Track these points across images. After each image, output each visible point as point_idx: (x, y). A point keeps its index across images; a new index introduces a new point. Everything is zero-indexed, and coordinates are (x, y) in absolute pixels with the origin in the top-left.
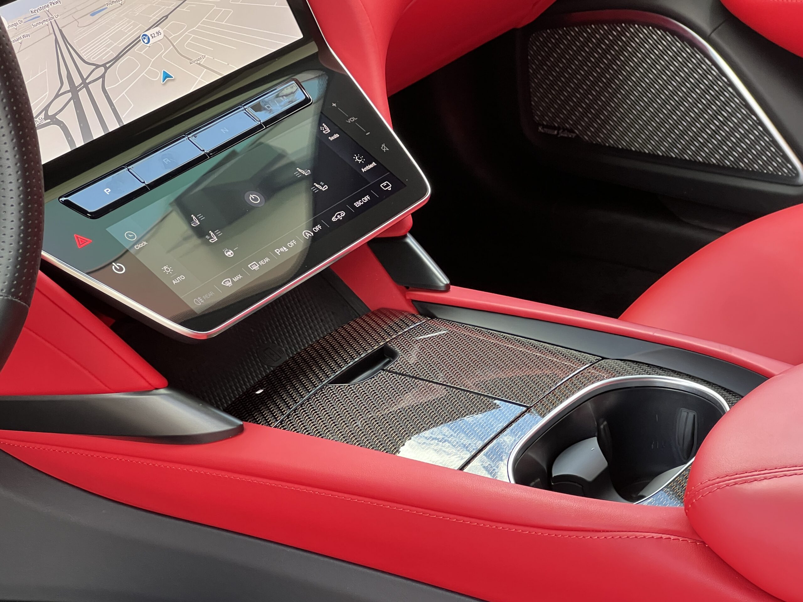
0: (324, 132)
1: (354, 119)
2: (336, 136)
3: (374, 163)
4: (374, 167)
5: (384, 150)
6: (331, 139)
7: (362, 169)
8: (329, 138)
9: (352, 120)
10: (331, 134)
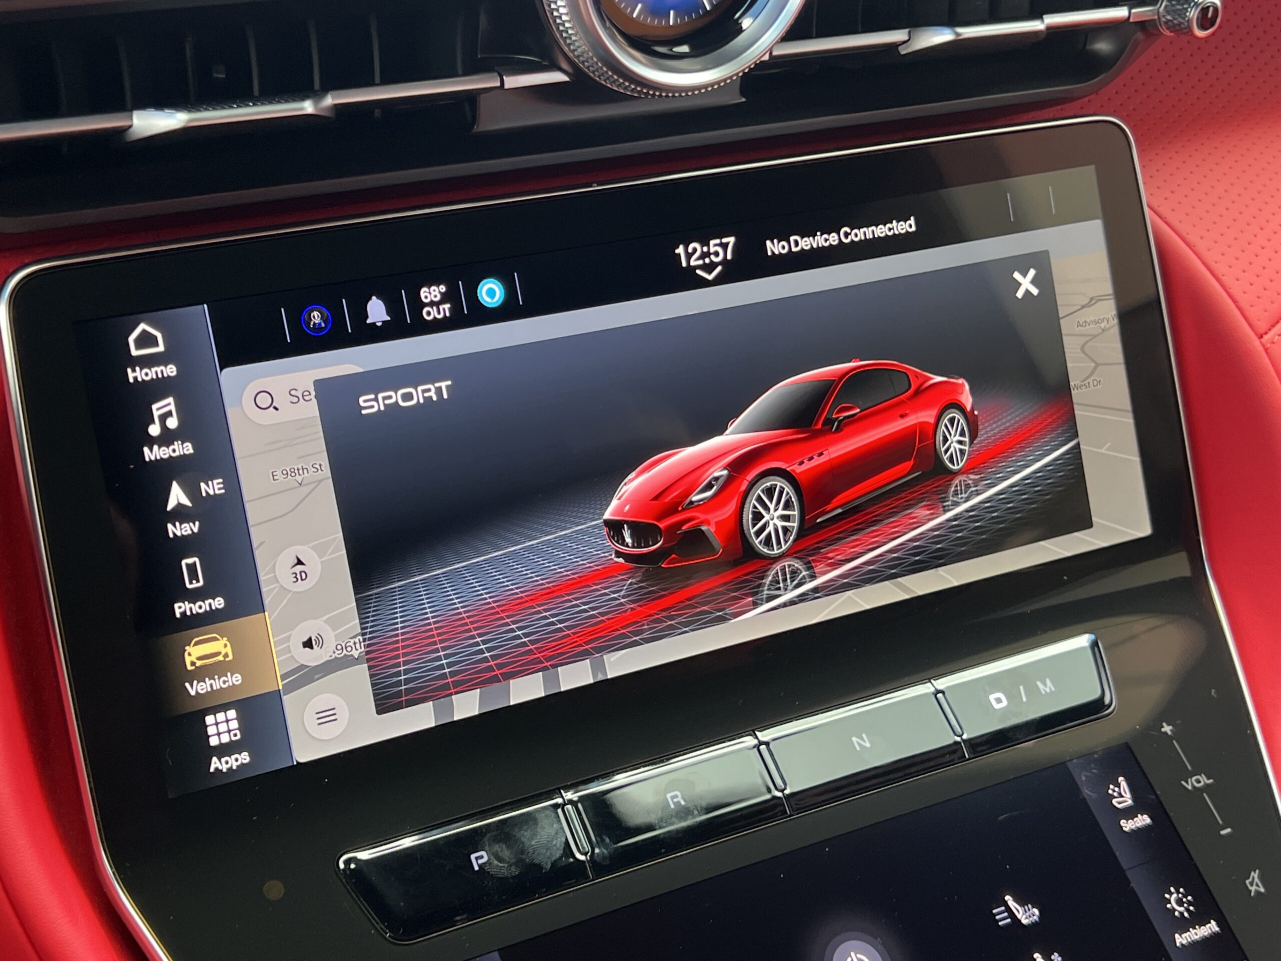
0: (1114, 801)
1: (1204, 780)
2: (1143, 820)
3: (1213, 922)
4: (1214, 936)
5: (1253, 889)
6: (1128, 825)
7: (1177, 936)
8: (1123, 823)
9: (1198, 781)
10: (1130, 813)
